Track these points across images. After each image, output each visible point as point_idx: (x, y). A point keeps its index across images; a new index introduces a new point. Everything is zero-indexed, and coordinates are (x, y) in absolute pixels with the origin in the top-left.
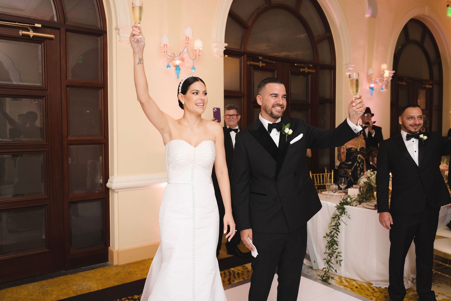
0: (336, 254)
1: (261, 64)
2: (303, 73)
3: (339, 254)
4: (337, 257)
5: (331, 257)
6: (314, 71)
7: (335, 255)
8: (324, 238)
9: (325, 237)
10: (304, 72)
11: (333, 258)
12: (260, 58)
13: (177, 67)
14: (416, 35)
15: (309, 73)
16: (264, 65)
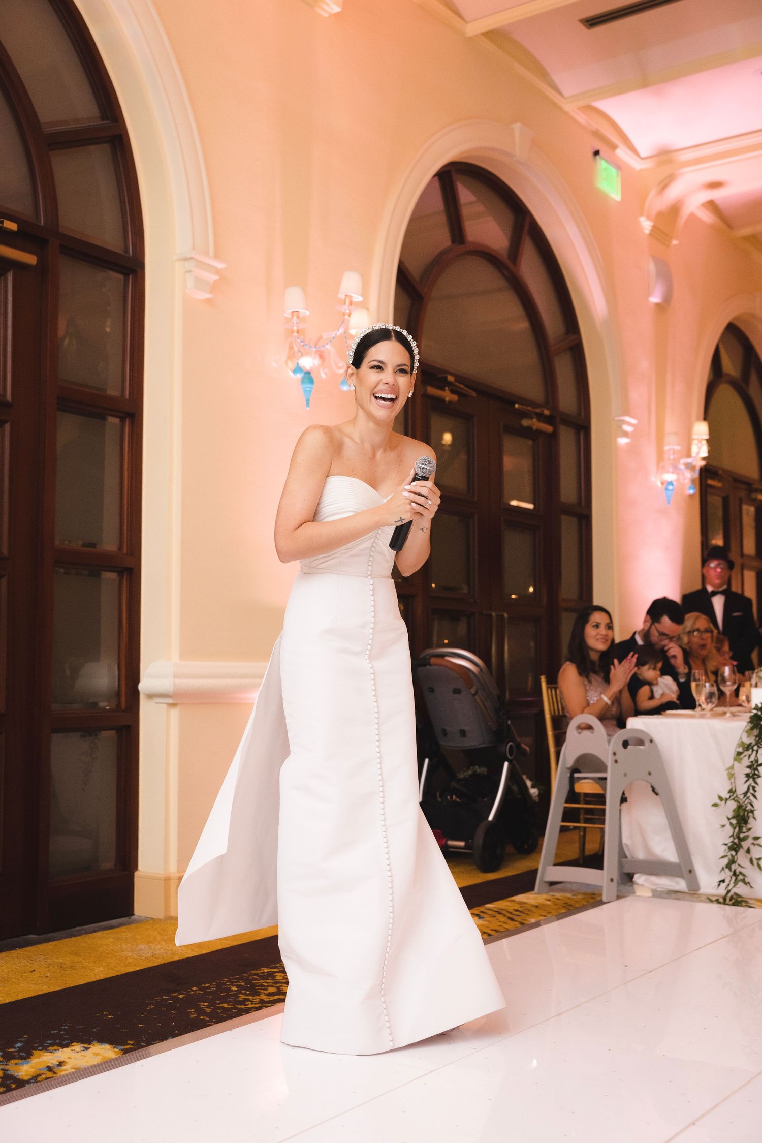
0: (750, 841)
1: (448, 396)
2: (528, 433)
3: (756, 842)
4: (748, 851)
5: (737, 852)
6: (549, 429)
7: (745, 844)
8: (714, 808)
9: (715, 805)
10: (529, 428)
11: (742, 852)
12: (451, 378)
13: (308, 377)
14: (729, 366)
15: (539, 432)
16: (455, 398)
